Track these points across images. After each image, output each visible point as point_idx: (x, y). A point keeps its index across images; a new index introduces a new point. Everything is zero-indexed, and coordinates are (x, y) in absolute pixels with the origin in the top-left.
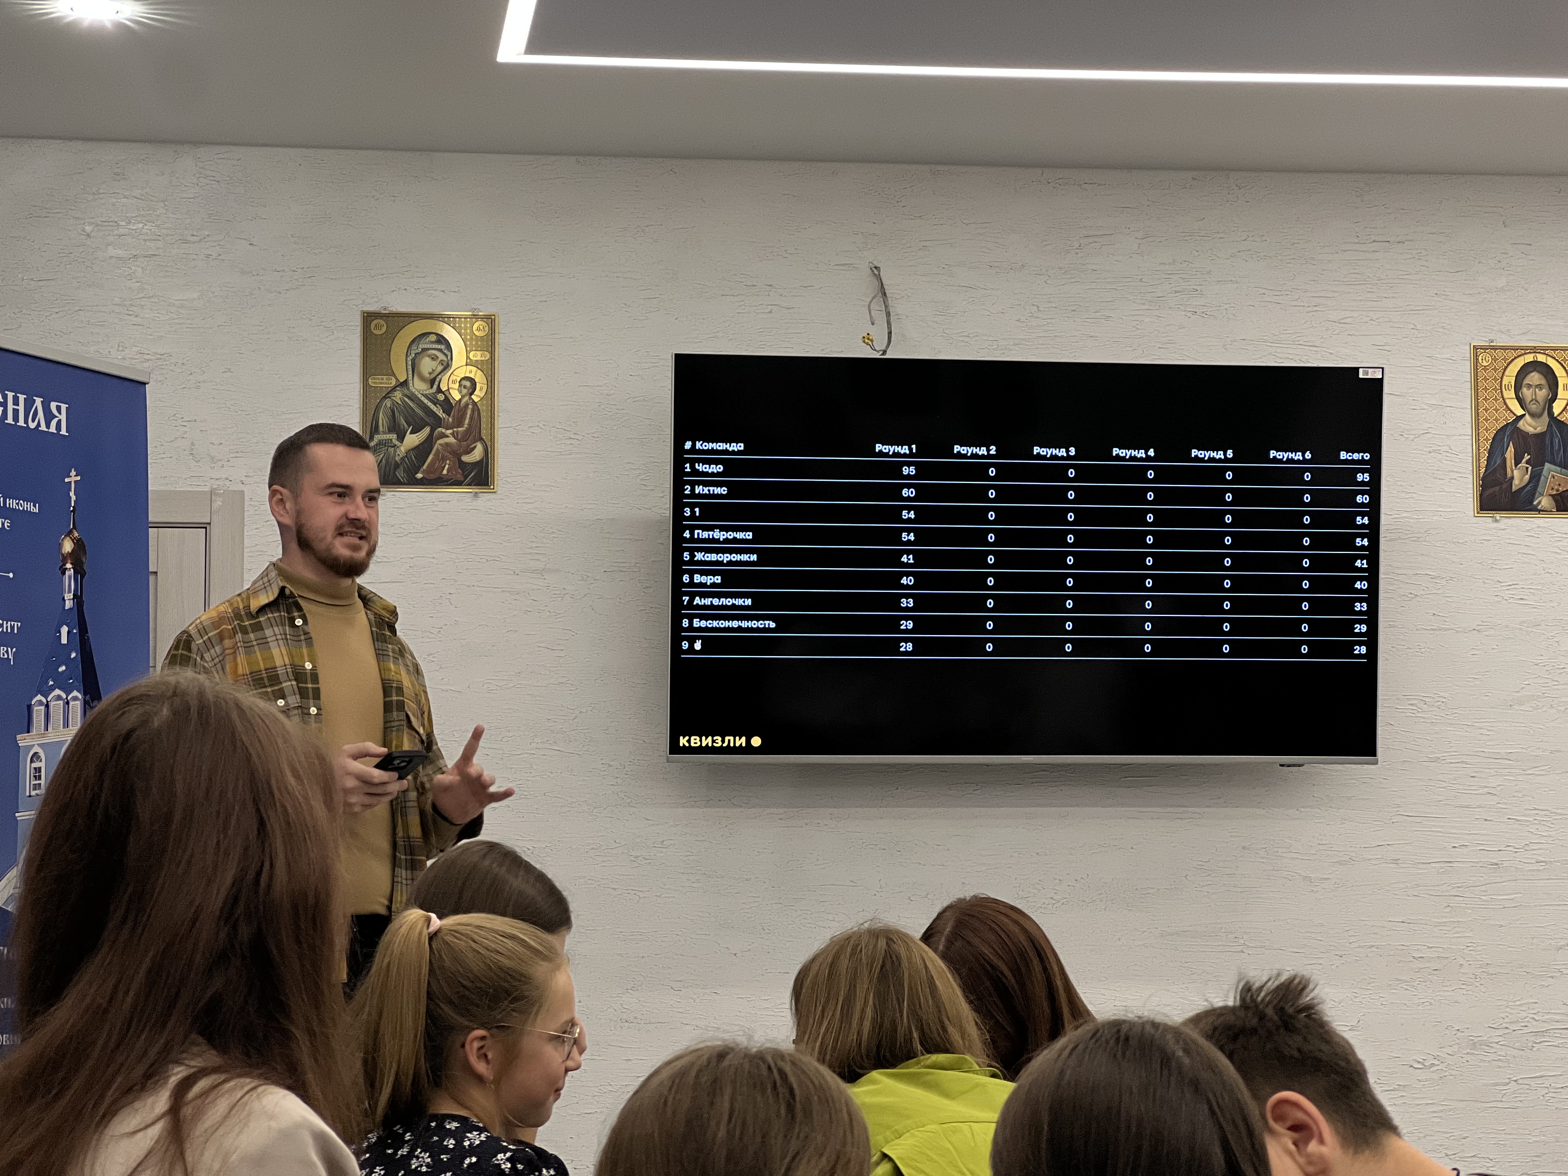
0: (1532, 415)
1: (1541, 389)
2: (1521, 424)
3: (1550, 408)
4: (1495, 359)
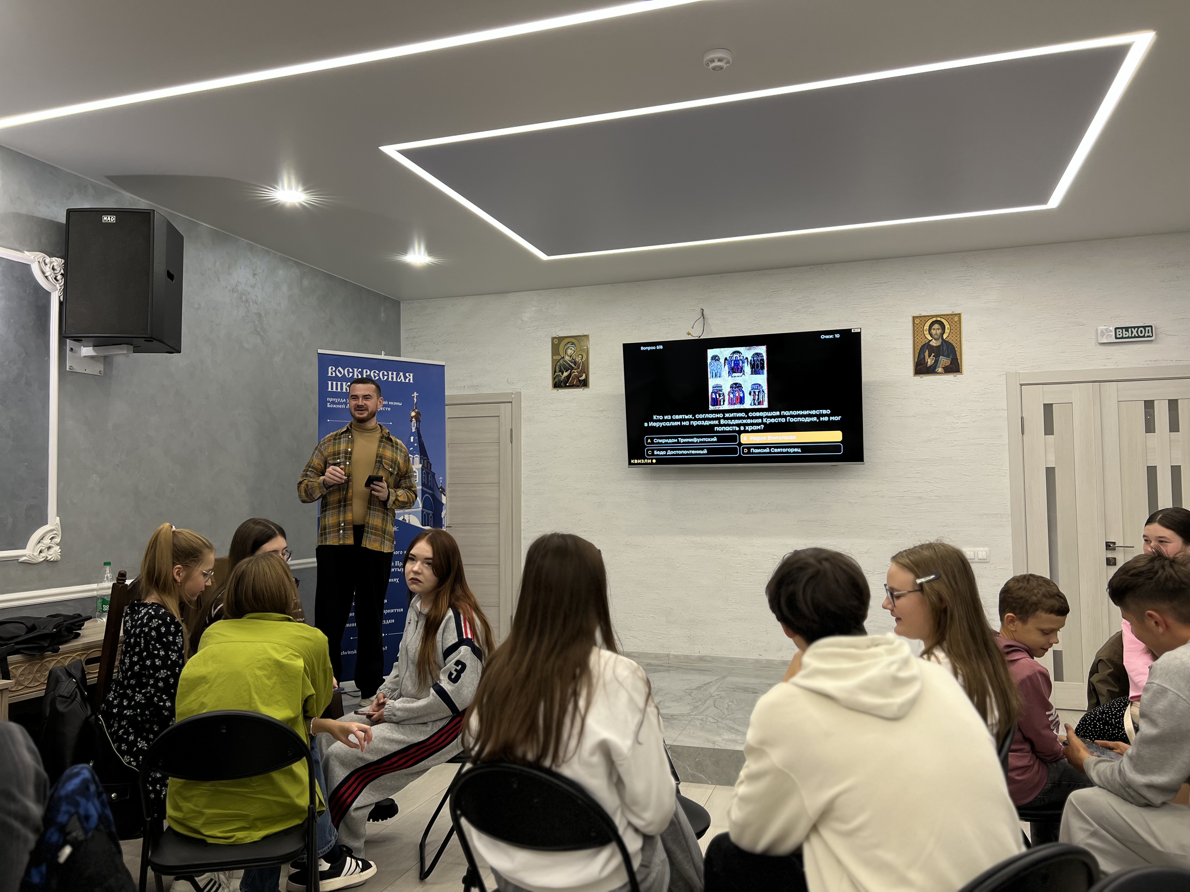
0: (935, 339)
1: (939, 330)
2: (931, 343)
3: (942, 336)
4: (921, 321)
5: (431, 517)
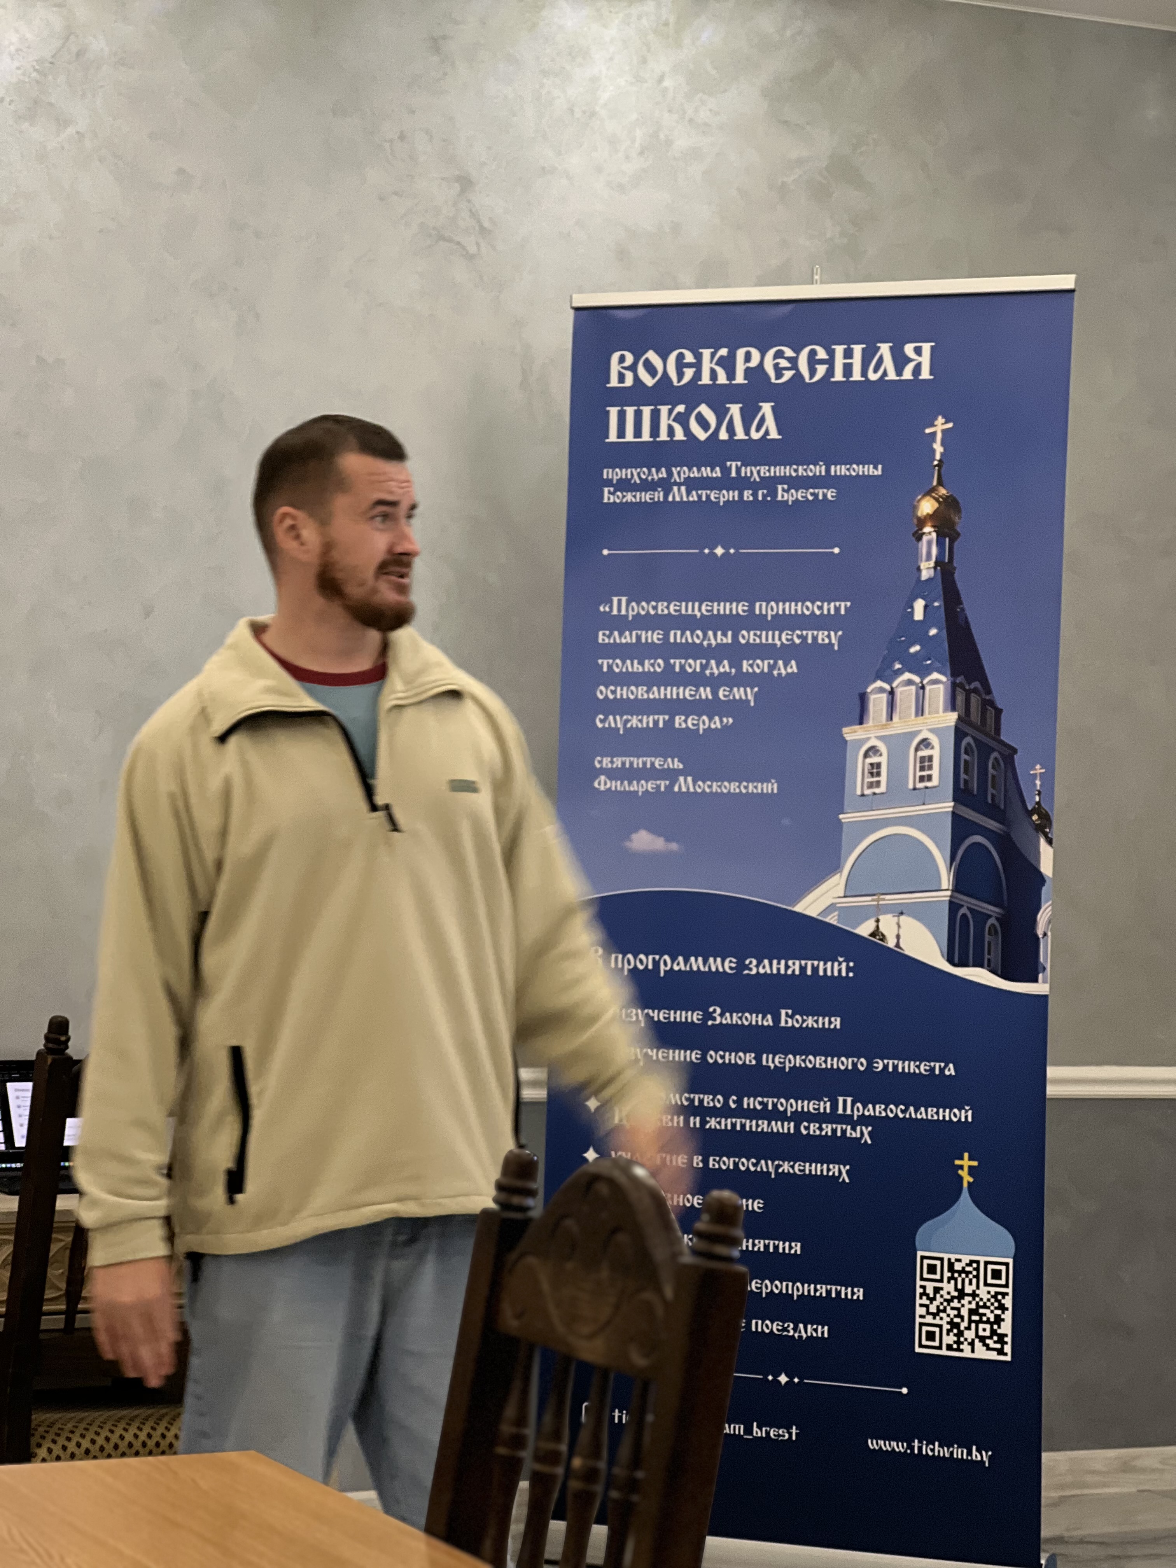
5: (993, 930)
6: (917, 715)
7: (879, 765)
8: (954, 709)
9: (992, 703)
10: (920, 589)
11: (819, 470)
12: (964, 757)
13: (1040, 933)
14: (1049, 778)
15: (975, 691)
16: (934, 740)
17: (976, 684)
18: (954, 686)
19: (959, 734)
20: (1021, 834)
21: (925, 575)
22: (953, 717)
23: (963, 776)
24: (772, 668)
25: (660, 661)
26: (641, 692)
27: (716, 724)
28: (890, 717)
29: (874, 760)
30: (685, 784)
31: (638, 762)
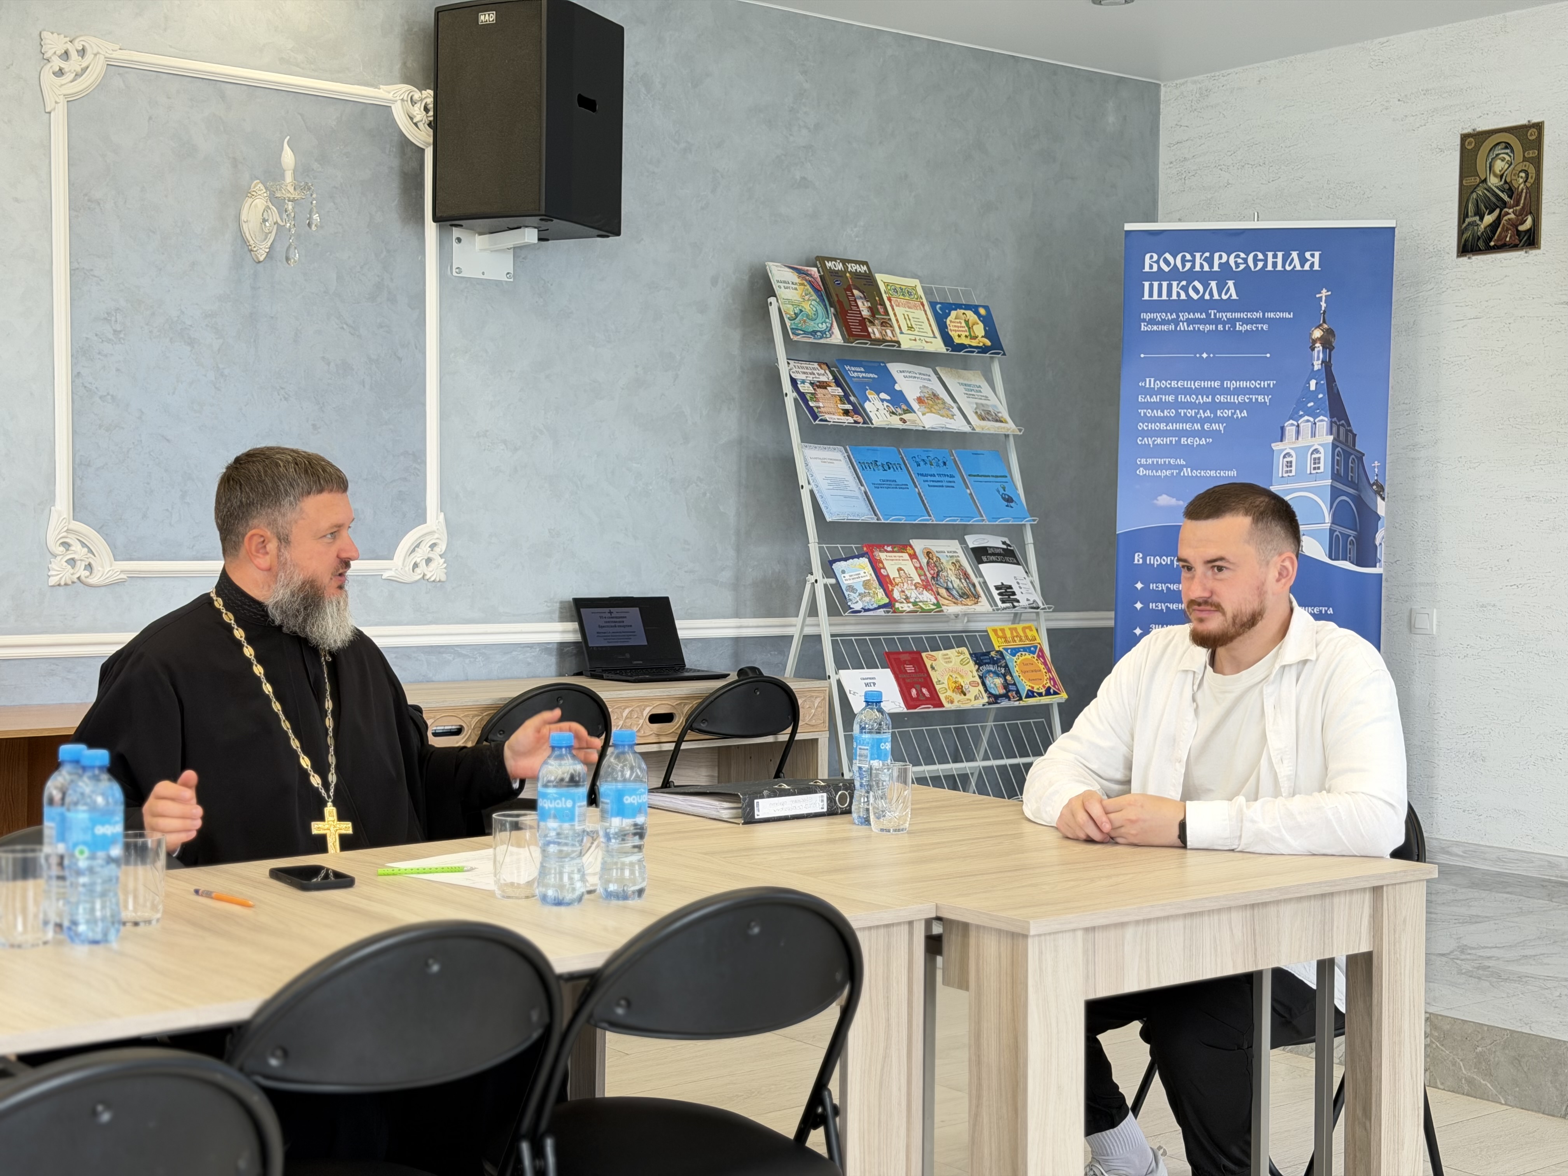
5: (1352, 543)
6: (1312, 437)
7: (1291, 462)
8: (1331, 434)
9: (1351, 431)
10: (1313, 374)
11: (1259, 315)
12: (1336, 457)
13: (1377, 543)
14: (1383, 467)
15: (1343, 425)
16: (1321, 450)
17: (1343, 422)
18: (1331, 422)
19: (1334, 447)
20: (1368, 495)
21: (1316, 368)
22: (1331, 438)
23: (1336, 467)
24: (1233, 414)
25: (1173, 410)
26: (1163, 426)
27: (1203, 442)
28: (1297, 438)
29: (1289, 459)
30: (1187, 472)
31: (1161, 461)
